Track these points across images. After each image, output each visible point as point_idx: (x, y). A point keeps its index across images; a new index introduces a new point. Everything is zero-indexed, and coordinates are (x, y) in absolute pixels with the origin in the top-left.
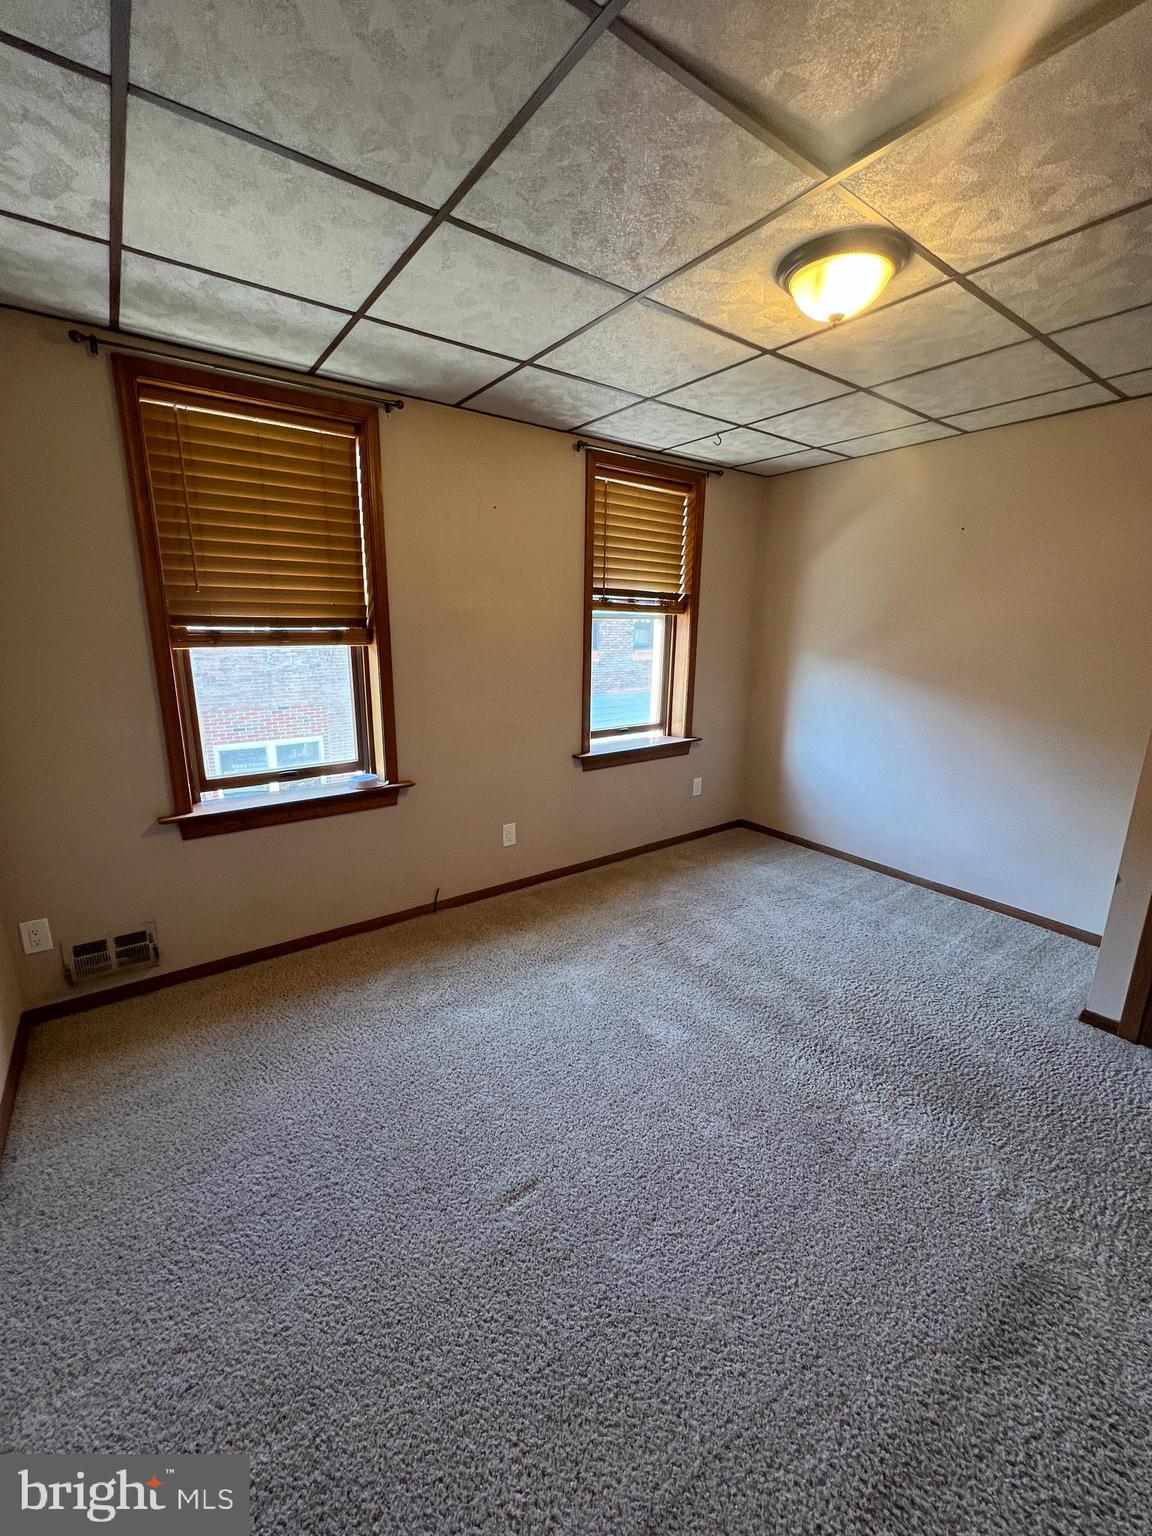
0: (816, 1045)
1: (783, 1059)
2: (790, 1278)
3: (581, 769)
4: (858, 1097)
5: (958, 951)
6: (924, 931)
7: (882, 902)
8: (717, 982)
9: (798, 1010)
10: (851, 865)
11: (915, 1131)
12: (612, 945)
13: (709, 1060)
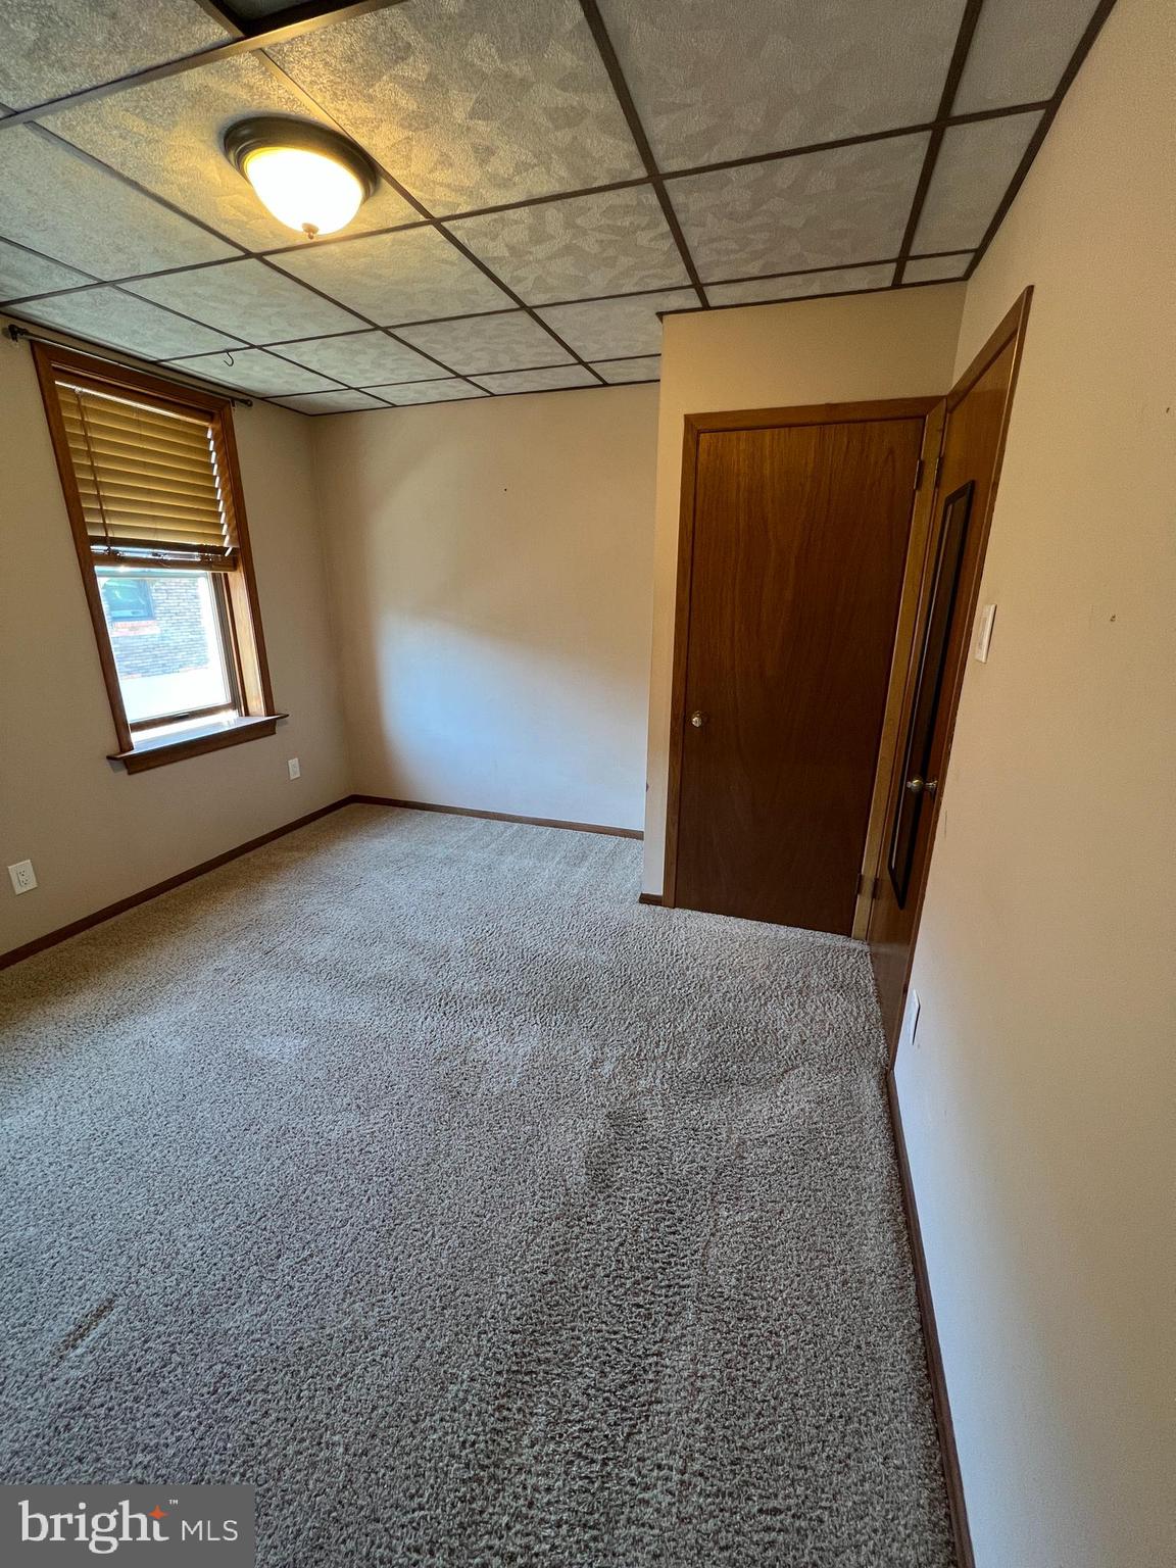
0: (441, 999)
1: (410, 1026)
2: (427, 1233)
3: (125, 771)
4: (480, 1034)
5: (555, 873)
6: (528, 863)
7: (493, 846)
8: (336, 974)
9: (421, 973)
10: (464, 818)
11: (529, 1041)
12: (206, 973)
13: (333, 1058)
